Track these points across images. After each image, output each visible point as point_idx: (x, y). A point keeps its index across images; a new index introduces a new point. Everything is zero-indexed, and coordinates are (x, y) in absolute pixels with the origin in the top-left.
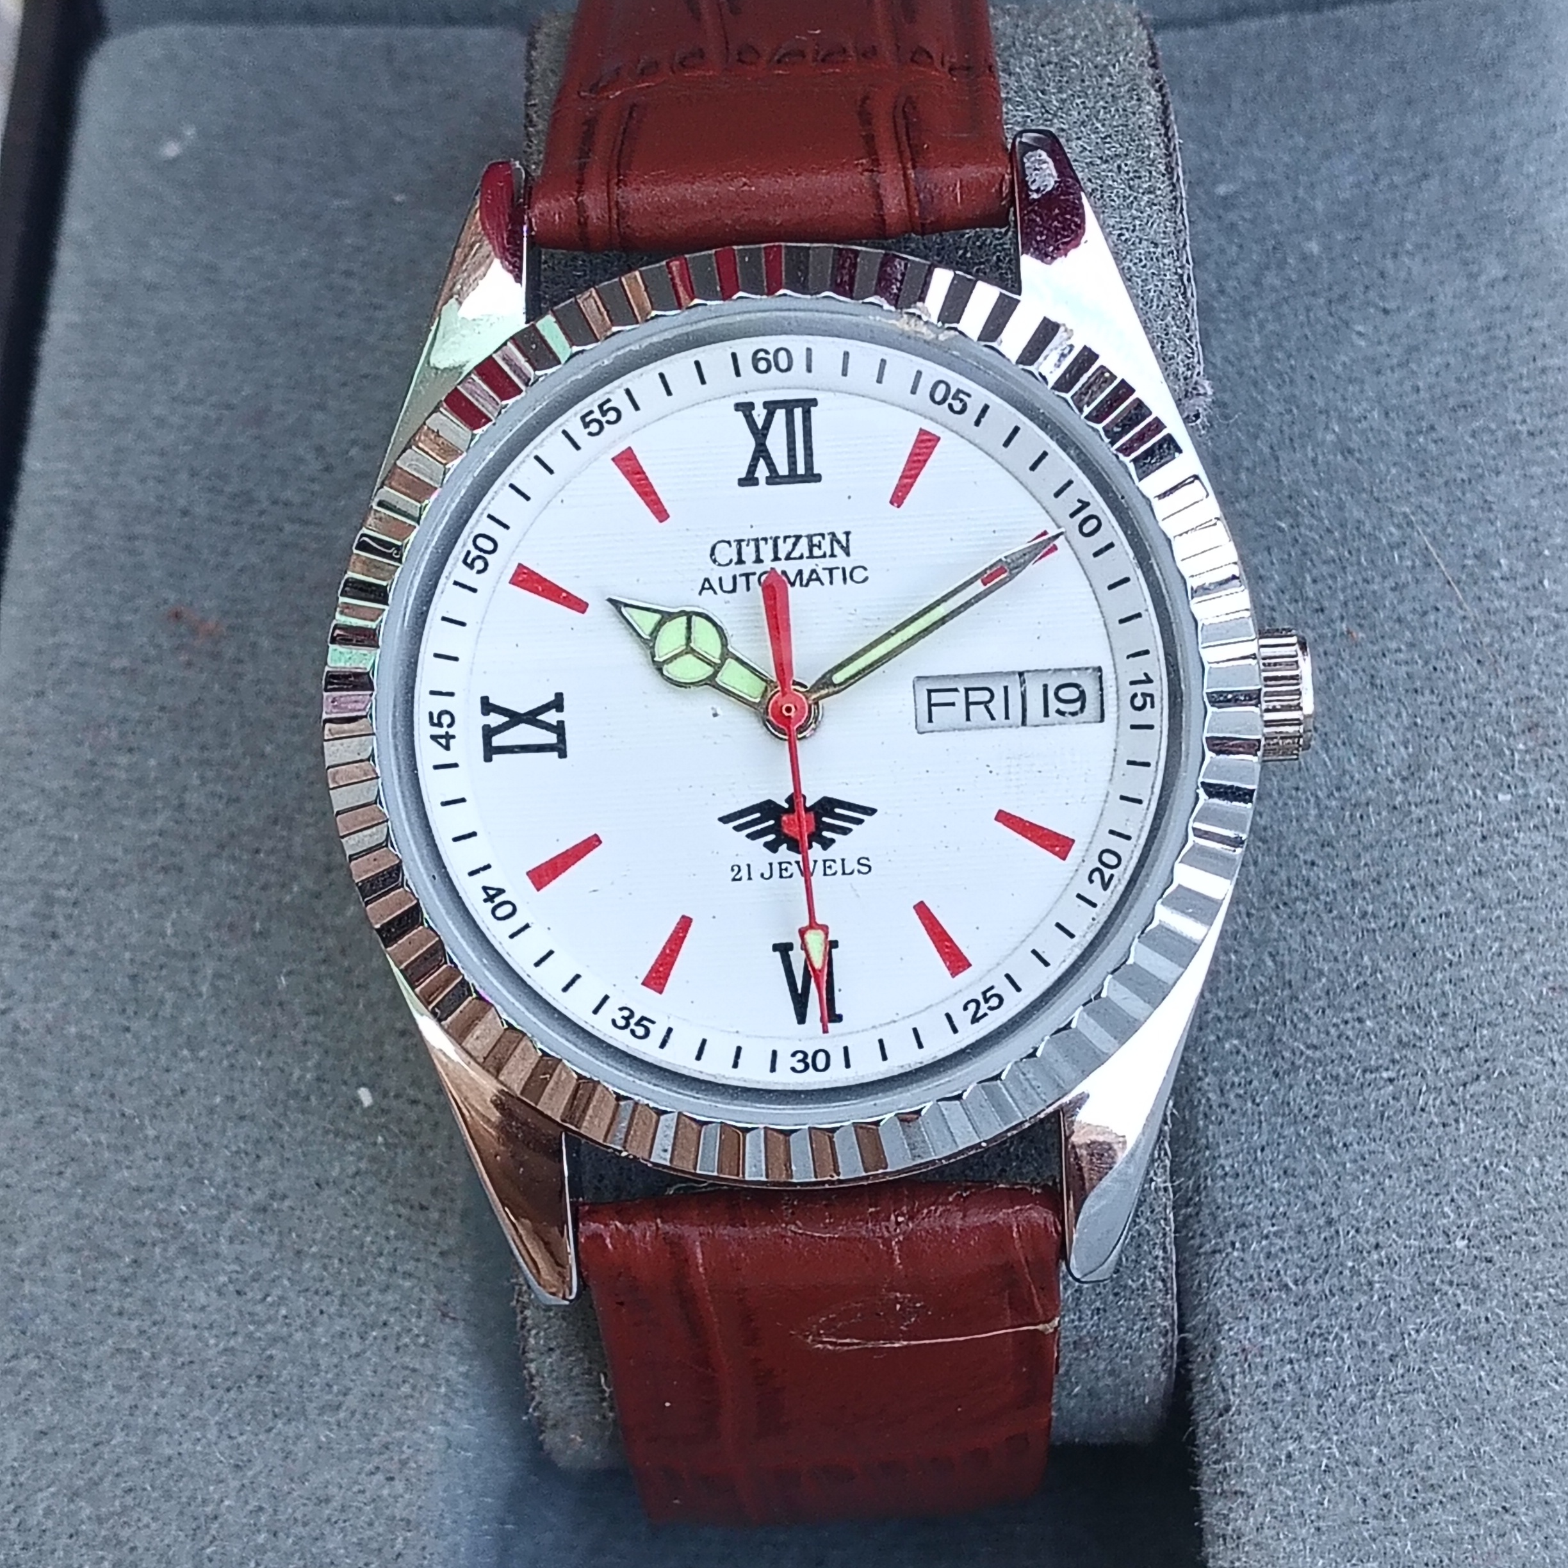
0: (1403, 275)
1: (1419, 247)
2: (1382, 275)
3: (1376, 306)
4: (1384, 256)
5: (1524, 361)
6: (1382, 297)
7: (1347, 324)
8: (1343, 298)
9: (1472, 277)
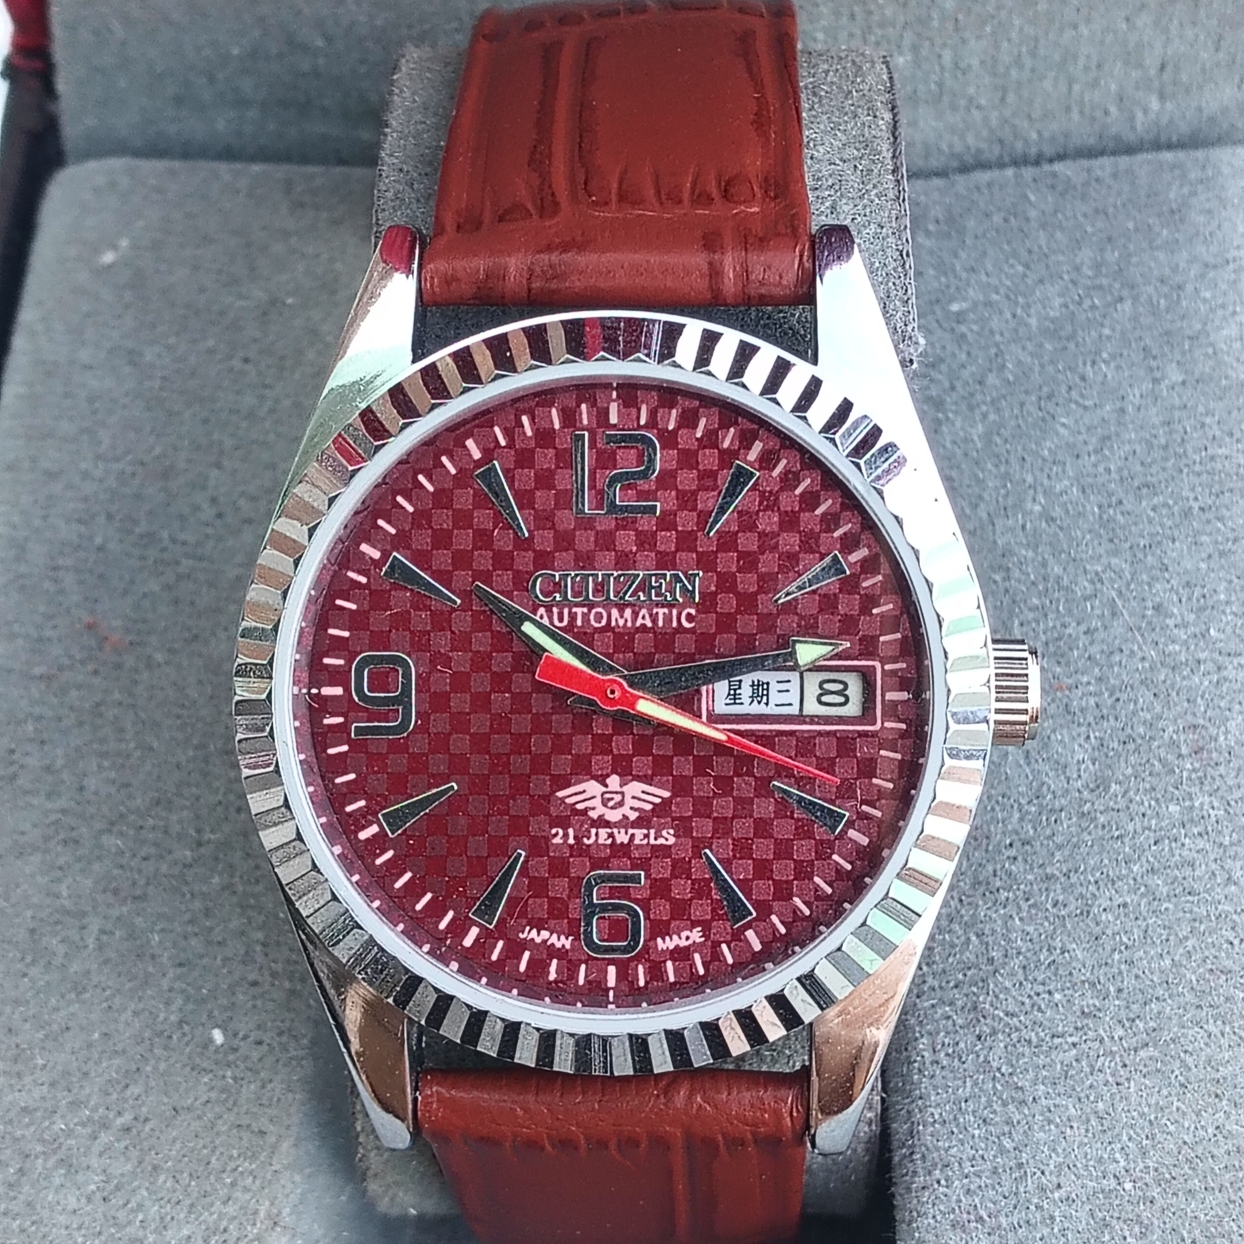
0: (1100, 378)
1: (1113, 357)
2: (1083, 378)
3: (1077, 403)
4: (1085, 364)
5: (1197, 450)
6: (1082, 396)
7: (1054, 418)
8: (1050, 397)
9: (1155, 381)
